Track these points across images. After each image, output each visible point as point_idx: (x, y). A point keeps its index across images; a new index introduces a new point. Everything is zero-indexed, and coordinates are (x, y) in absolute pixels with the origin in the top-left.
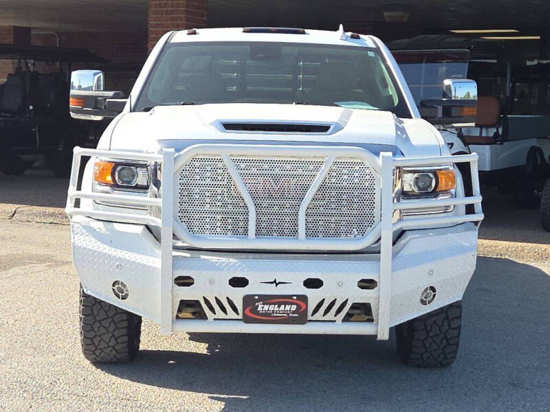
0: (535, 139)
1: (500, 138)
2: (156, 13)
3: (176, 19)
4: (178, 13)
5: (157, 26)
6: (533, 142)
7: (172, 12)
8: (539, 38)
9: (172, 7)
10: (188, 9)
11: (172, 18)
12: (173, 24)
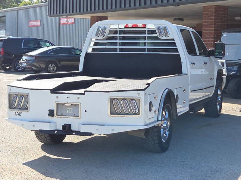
3: (211, 19)
4: (212, 17)
5: (205, 22)
7: (210, 16)
9: (210, 14)
12: (210, 21)
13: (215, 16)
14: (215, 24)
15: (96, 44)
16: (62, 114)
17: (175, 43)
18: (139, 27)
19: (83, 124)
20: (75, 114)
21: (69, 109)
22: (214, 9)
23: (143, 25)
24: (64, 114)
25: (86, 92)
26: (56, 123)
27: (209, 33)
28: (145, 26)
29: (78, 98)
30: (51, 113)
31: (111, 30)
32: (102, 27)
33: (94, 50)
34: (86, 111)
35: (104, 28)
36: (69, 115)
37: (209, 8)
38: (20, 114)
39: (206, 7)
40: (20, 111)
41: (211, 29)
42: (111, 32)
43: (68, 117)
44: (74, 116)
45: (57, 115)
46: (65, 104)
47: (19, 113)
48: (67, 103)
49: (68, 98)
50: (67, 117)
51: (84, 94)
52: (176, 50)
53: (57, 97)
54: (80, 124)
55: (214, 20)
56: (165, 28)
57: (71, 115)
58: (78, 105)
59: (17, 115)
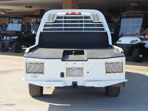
15: (45, 26)
16: (70, 75)
17: (102, 25)
18: (76, 14)
19: (87, 81)
20: (80, 74)
24: (71, 75)
25: (88, 60)
26: (66, 81)
28: (80, 14)
29: (83, 64)
30: (62, 75)
31: (58, 16)
32: (52, 14)
33: (44, 30)
34: (88, 72)
35: (54, 15)
36: (75, 75)
38: (36, 77)
40: (36, 74)
42: (58, 17)
44: (79, 76)
45: (66, 76)
46: (72, 68)
49: (75, 64)
51: (87, 61)
52: (103, 29)
53: (67, 64)
54: (84, 81)
56: (97, 15)
57: (76, 75)
58: (83, 68)
59: (33, 77)
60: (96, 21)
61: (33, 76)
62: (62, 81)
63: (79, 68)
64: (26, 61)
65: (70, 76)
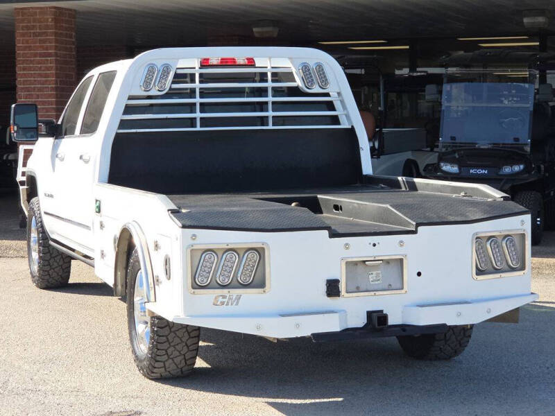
0: (410, 152)
1: (376, 152)
2: (23, 35)
3: (44, 41)
4: (47, 36)
5: (25, 48)
6: (408, 155)
7: (40, 34)
8: (408, 47)
9: (40, 29)
10: (57, 31)
11: (40, 40)
12: (41, 47)
13: (56, 34)
14: (56, 55)
16: (358, 288)
18: (238, 63)
20: (391, 284)
21: (374, 273)
22: (53, 17)
23: (247, 59)
24: (363, 287)
25: (420, 229)
26: (345, 311)
27: (40, 75)
28: (251, 63)
29: (401, 243)
30: (333, 288)
32: (159, 64)
34: (419, 274)
35: (168, 69)
36: (376, 288)
37: (35, 13)
39: (25, 11)
40: (234, 292)
41: (46, 67)
43: (377, 293)
44: (389, 288)
45: (348, 292)
46: (367, 263)
47: (230, 299)
48: (372, 259)
49: (374, 245)
50: (372, 293)
51: (414, 232)
53: (347, 246)
54: (406, 306)
55: (54, 44)
56: (320, 67)
57: (380, 287)
58: (401, 260)
59: (223, 303)
60: (316, 90)
61: (221, 299)
62: (332, 312)
63: (388, 262)
64: (192, 242)
65: (358, 290)
